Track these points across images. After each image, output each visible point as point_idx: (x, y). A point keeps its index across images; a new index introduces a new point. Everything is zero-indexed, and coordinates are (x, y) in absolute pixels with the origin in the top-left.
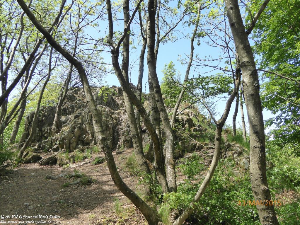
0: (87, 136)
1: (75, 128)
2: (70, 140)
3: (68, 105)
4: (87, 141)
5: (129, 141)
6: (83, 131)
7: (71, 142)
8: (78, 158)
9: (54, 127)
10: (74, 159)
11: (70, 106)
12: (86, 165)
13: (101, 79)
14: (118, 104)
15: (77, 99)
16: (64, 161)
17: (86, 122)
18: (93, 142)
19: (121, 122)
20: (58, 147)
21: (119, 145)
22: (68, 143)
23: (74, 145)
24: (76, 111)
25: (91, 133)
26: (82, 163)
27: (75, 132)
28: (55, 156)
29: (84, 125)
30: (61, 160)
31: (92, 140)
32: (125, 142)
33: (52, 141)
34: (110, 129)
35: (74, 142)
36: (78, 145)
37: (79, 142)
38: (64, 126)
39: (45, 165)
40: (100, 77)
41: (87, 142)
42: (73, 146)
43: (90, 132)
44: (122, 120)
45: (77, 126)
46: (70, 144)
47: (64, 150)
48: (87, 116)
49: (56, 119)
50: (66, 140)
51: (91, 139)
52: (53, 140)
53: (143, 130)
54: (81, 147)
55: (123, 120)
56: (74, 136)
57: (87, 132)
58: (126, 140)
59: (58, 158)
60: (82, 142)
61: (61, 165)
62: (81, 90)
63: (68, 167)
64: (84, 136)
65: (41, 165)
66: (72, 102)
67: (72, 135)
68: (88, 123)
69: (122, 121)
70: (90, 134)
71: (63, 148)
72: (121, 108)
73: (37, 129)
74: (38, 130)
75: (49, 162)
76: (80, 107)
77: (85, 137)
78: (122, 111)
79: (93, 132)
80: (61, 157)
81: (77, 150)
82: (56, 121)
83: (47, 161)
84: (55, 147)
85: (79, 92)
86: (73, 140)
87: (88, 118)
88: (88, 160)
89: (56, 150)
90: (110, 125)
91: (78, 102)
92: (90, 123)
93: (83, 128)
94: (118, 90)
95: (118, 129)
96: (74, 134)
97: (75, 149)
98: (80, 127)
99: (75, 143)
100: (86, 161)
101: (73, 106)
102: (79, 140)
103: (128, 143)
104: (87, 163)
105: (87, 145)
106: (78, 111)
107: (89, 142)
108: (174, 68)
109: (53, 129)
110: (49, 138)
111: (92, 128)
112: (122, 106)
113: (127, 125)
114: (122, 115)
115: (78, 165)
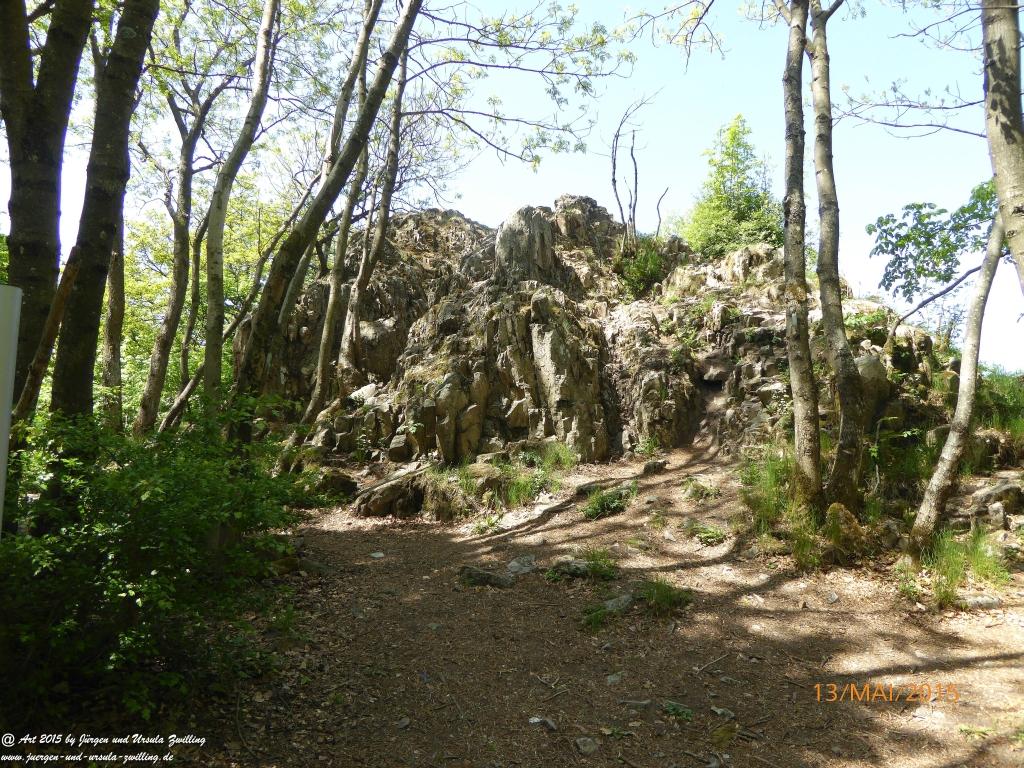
0: (516, 403)
1: (468, 371)
2: (457, 418)
4: (516, 419)
5: (671, 421)
6: (500, 383)
7: (464, 425)
8: (520, 488)
9: (343, 362)
10: (500, 490)
11: (389, 284)
12: (558, 519)
13: (445, 186)
14: (577, 278)
15: (400, 256)
16: (459, 501)
17: (509, 348)
18: (541, 426)
19: (610, 345)
20: (408, 445)
21: (631, 440)
22: (453, 428)
23: (474, 435)
24: (437, 302)
25: (529, 390)
26: (538, 511)
27: (474, 384)
28: (414, 479)
29: (500, 357)
30: (444, 494)
31: (536, 418)
32: (658, 427)
33: (377, 420)
34: (591, 373)
35: (471, 424)
36: (485, 435)
37: (490, 423)
39: (383, 516)
40: (441, 177)
41: (517, 424)
42: (469, 442)
43: (525, 386)
44: (614, 337)
45: (473, 363)
46: (458, 431)
47: (435, 454)
48: (509, 322)
49: (352, 334)
50: (442, 417)
51: (534, 413)
52: (384, 414)
53: (706, 377)
54: (500, 444)
55: (620, 340)
56: (471, 403)
57: (513, 385)
58: (662, 418)
59: (430, 489)
60: (498, 425)
61: (447, 514)
62: (406, 222)
63: (493, 525)
64: (505, 400)
65: (368, 514)
66: (388, 269)
67: (464, 399)
68: (513, 353)
69: (614, 342)
70: (527, 394)
71: (428, 446)
72: (591, 294)
73: (284, 369)
74: (285, 374)
75: (392, 502)
76: (444, 290)
77: (509, 406)
78: (603, 305)
79: (537, 387)
80: (443, 485)
81: (488, 456)
82: (351, 342)
83: (387, 500)
84: (397, 441)
85: (398, 232)
86: (470, 417)
87: (514, 333)
88: (551, 498)
89: (403, 455)
90: (589, 360)
92: (523, 350)
93: (498, 372)
94: (566, 225)
95: (610, 376)
96: (468, 392)
97: (478, 452)
98: (485, 363)
99: (475, 427)
100: (545, 502)
102: (488, 417)
103: (669, 428)
104: (555, 511)
105: (516, 439)
106: (445, 301)
107: (525, 425)
109: (343, 371)
110: (327, 403)
111: (532, 371)
112: (591, 287)
113: (643, 359)
114: (603, 318)
115: (523, 521)
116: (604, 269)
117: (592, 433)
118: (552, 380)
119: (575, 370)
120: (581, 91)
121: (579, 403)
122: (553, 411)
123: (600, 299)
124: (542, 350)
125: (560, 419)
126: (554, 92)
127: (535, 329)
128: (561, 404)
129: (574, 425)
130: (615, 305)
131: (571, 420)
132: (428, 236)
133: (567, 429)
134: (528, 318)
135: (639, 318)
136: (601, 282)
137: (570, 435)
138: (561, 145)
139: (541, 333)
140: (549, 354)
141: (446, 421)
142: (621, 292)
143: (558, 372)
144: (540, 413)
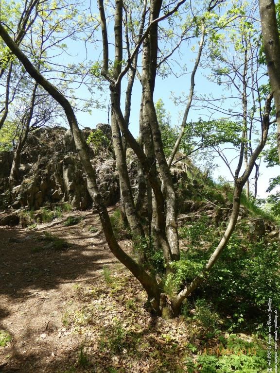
0: (56, 191)
1: (40, 180)
2: (34, 195)
3: (28, 150)
4: (56, 196)
5: (108, 198)
6: (51, 185)
7: (37, 197)
8: (46, 217)
9: (11, 177)
10: (41, 219)
11: (31, 152)
12: (56, 226)
14: (93, 151)
15: (39, 142)
16: (29, 221)
17: (55, 173)
18: (63, 199)
20: (19, 203)
22: (33, 198)
23: (40, 201)
24: (41, 158)
26: (52, 224)
27: (41, 184)
28: (17, 214)
29: (51, 176)
30: (25, 219)
31: (62, 196)
33: (11, 196)
34: (84, 182)
35: (39, 197)
36: (44, 201)
37: (46, 197)
38: (26, 177)
39: (5, 225)
41: (56, 198)
42: (38, 203)
43: (59, 185)
44: (98, 171)
45: (43, 177)
46: (35, 199)
47: (27, 206)
48: (55, 165)
49: (14, 168)
51: (61, 194)
52: (13, 194)
54: (49, 204)
55: (100, 172)
56: (39, 191)
57: (55, 185)
59: (21, 217)
60: (49, 198)
61: (25, 225)
62: (44, 131)
63: (34, 227)
64: (52, 190)
66: (33, 147)
67: (37, 189)
68: (56, 175)
70: (60, 188)
71: (25, 204)
72: (97, 157)
75: (9, 221)
76: (44, 154)
77: (53, 192)
78: (99, 161)
79: (63, 186)
80: (25, 216)
81: (43, 207)
82: (14, 171)
84: (16, 203)
85: (42, 134)
86: (38, 195)
87: (56, 168)
88: (58, 220)
89: (17, 207)
91: (41, 146)
92: (60, 174)
93: (50, 181)
96: (39, 187)
97: (41, 206)
98: (47, 178)
99: (41, 198)
100: (56, 221)
101: (35, 151)
102: (46, 195)
104: (58, 224)
105: (55, 202)
106: (43, 158)
107: (59, 198)
108: (164, 107)
109: (11, 180)
111: (62, 181)
112: (97, 154)
113: (105, 178)
114: (98, 165)
115: (46, 226)
116: (104, 149)
117: (81, 201)
118: (68, 184)
119: (77, 181)
120: (100, 90)
121: (77, 191)
122: (68, 193)
123: (100, 158)
124: (66, 174)
125: (70, 196)
126: (90, 90)
127: (64, 167)
128: (70, 191)
129: (74, 198)
130: (105, 160)
131: (73, 197)
132: (51, 136)
133: (72, 199)
134: (62, 164)
135: (108, 165)
136: (101, 153)
137: (73, 201)
138: (98, 106)
139: (65, 169)
140: (67, 175)
141: (30, 196)
142: (108, 156)
143: (70, 181)
144: (63, 194)
